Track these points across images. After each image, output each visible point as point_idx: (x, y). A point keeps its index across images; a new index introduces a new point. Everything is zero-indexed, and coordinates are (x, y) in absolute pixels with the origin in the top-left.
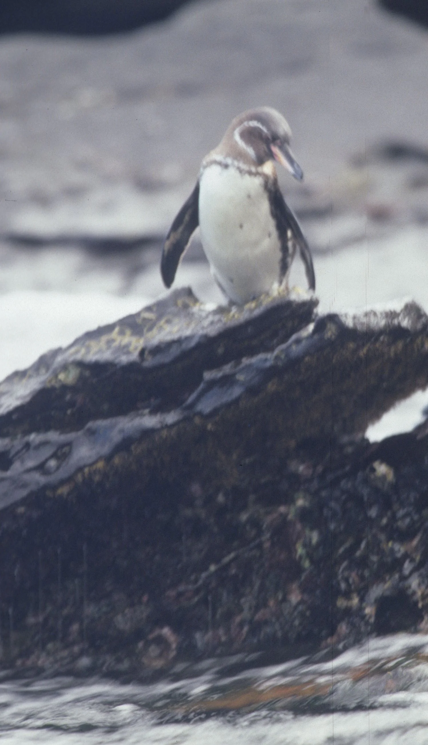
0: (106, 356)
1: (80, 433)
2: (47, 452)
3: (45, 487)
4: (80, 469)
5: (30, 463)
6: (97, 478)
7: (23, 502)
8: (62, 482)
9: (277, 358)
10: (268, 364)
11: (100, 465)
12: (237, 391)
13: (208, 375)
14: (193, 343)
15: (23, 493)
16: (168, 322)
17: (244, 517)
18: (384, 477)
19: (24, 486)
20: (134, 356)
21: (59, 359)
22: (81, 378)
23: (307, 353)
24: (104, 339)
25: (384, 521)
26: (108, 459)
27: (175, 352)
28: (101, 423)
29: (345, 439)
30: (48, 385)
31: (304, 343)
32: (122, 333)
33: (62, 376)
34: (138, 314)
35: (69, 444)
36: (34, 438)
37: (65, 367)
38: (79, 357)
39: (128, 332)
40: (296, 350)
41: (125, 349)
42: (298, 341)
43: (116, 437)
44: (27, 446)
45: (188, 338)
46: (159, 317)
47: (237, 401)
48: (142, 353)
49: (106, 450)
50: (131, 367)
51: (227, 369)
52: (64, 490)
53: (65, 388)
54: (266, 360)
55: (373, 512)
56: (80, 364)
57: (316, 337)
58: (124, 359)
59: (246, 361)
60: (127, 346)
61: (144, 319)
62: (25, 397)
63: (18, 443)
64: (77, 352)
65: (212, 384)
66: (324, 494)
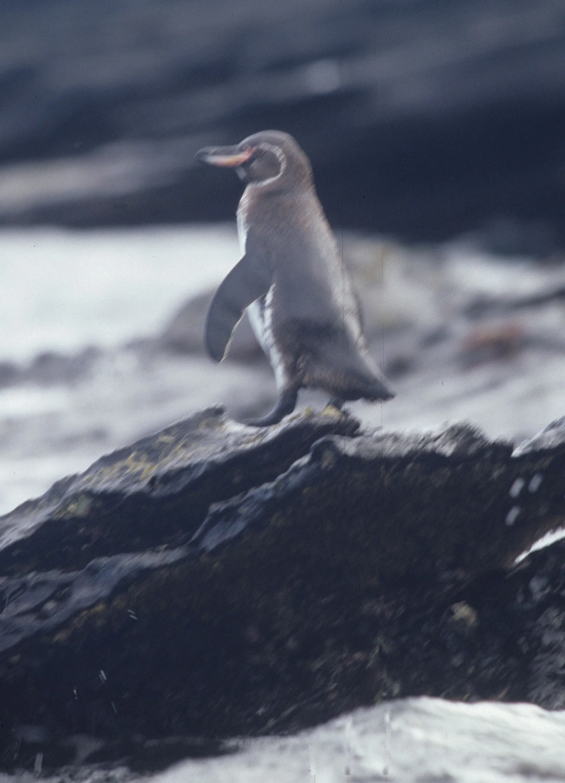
0: (114, 485)
1: (80, 573)
2: (45, 592)
3: (39, 633)
4: (77, 613)
5: (25, 606)
6: (100, 623)
7: (15, 649)
8: (59, 627)
9: (276, 488)
10: (269, 495)
11: (100, 608)
12: (240, 526)
13: (215, 508)
14: (201, 472)
15: (16, 639)
16: (184, 446)
18: (463, 620)
19: (17, 631)
20: (143, 485)
21: (72, 489)
22: (92, 509)
23: (304, 484)
24: (119, 465)
25: (471, 670)
26: (109, 600)
27: (185, 481)
28: (104, 561)
30: (56, 517)
31: (302, 473)
32: (137, 459)
33: (72, 507)
34: (156, 437)
35: (68, 584)
36: (32, 577)
37: (75, 497)
38: (89, 486)
39: (144, 457)
40: (294, 480)
41: (135, 478)
42: (297, 470)
43: (114, 575)
44: (24, 586)
45: (198, 465)
46: (176, 442)
47: (239, 536)
48: (153, 481)
49: (103, 590)
50: (139, 496)
51: (234, 501)
52: (61, 636)
53: (76, 521)
54: (266, 491)
55: (457, 661)
56: (89, 493)
57: (314, 466)
58: (133, 489)
59: (253, 492)
60: (139, 473)
61: (162, 443)
62: (29, 530)
63: (14, 583)
64: (89, 481)
65: (218, 517)
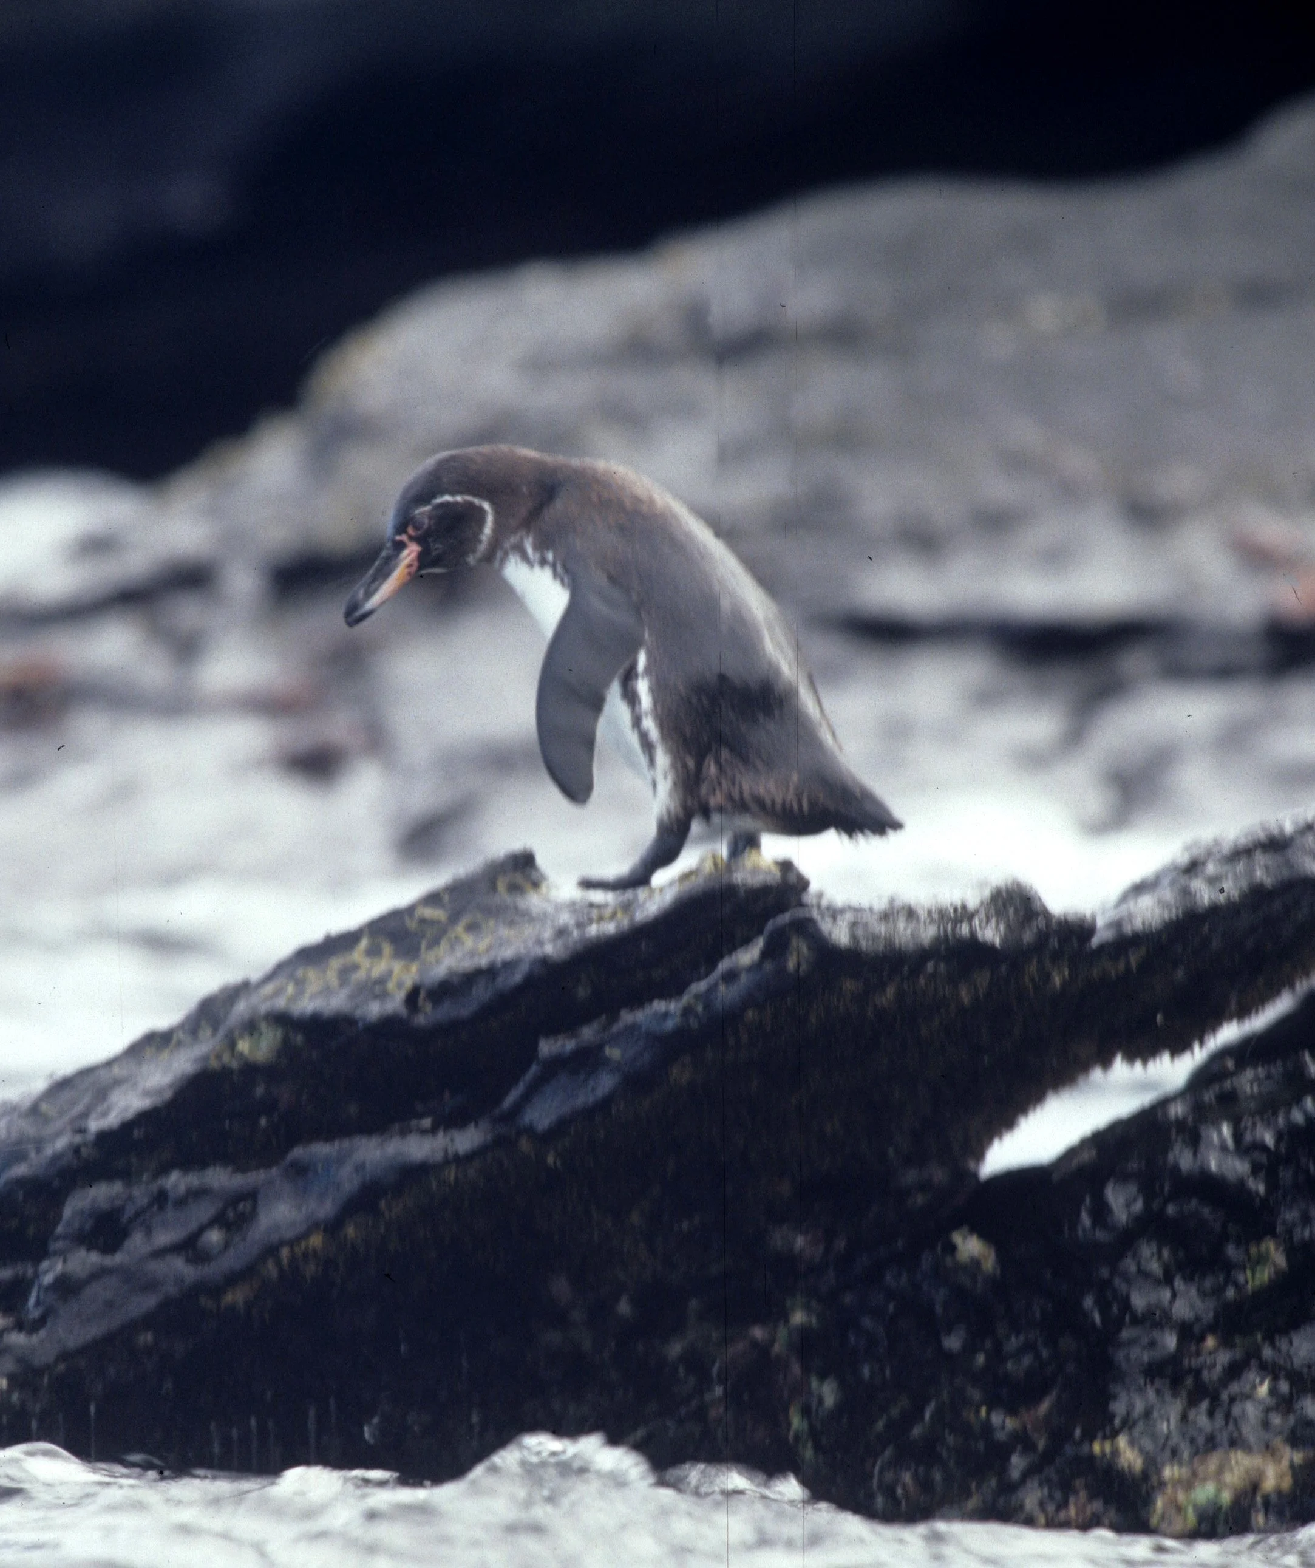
0: (337, 1002)
1: (274, 1171)
2: (204, 1211)
3: (197, 1289)
4: (271, 1250)
5: (164, 1238)
6: (311, 1269)
7: (148, 1321)
8: (233, 1279)
9: (687, 1011)
10: (670, 1025)
11: (316, 1241)
12: (606, 1083)
13: (547, 1047)
14: (518, 977)
15: (149, 1302)
16: (472, 928)
17: (675, 1349)
18: (976, 1263)
19: (151, 1285)
20: (395, 1003)
21: (241, 1008)
22: (285, 1048)
23: (749, 1000)
24: (336, 963)
25: (981, 1359)
26: (332, 1227)
27: (481, 993)
28: (322, 1150)
29: (910, 1176)
30: (214, 1064)
31: (744, 979)
32: (374, 952)
33: (244, 1046)
34: (410, 910)
35: (252, 1196)
36: (176, 1181)
37: (251, 1027)
38: (281, 1003)
39: (387, 948)
40: (726, 994)
41: (377, 988)
42: (731, 976)
43: (348, 1180)
44: (161, 1198)
45: (509, 965)
46: (454, 919)
47: (605, 1104)
48: (412, 998)
49: (326, 1209)
50: (388, 1025)
51: (588, 1033)
52: (236, 1297)
53: (250, 1070)
54: (666, 1015)
55: (953, 1342)
56: (281, 1019)
57: (768, 966)
58: (374, 1010)
59: (627, 1017)
60: (382, 981)
61: (423, 921)
62: (159, 1091)
63: (141, 1194)
64: (278, 992)
65: (556, 1066)
66: (848, 1299)
